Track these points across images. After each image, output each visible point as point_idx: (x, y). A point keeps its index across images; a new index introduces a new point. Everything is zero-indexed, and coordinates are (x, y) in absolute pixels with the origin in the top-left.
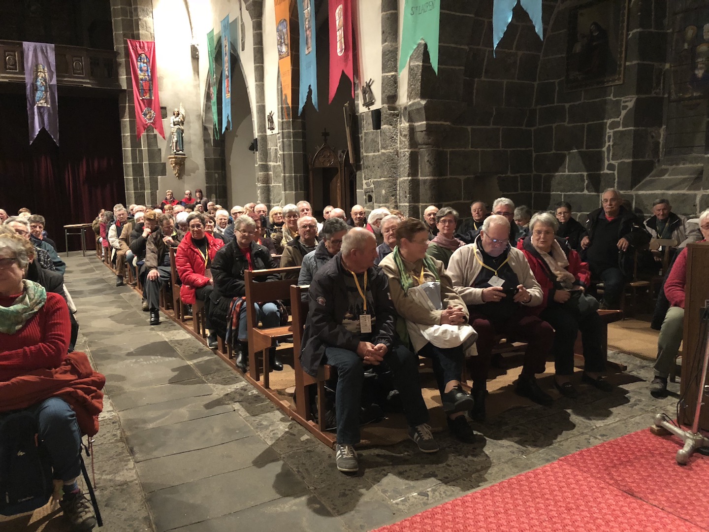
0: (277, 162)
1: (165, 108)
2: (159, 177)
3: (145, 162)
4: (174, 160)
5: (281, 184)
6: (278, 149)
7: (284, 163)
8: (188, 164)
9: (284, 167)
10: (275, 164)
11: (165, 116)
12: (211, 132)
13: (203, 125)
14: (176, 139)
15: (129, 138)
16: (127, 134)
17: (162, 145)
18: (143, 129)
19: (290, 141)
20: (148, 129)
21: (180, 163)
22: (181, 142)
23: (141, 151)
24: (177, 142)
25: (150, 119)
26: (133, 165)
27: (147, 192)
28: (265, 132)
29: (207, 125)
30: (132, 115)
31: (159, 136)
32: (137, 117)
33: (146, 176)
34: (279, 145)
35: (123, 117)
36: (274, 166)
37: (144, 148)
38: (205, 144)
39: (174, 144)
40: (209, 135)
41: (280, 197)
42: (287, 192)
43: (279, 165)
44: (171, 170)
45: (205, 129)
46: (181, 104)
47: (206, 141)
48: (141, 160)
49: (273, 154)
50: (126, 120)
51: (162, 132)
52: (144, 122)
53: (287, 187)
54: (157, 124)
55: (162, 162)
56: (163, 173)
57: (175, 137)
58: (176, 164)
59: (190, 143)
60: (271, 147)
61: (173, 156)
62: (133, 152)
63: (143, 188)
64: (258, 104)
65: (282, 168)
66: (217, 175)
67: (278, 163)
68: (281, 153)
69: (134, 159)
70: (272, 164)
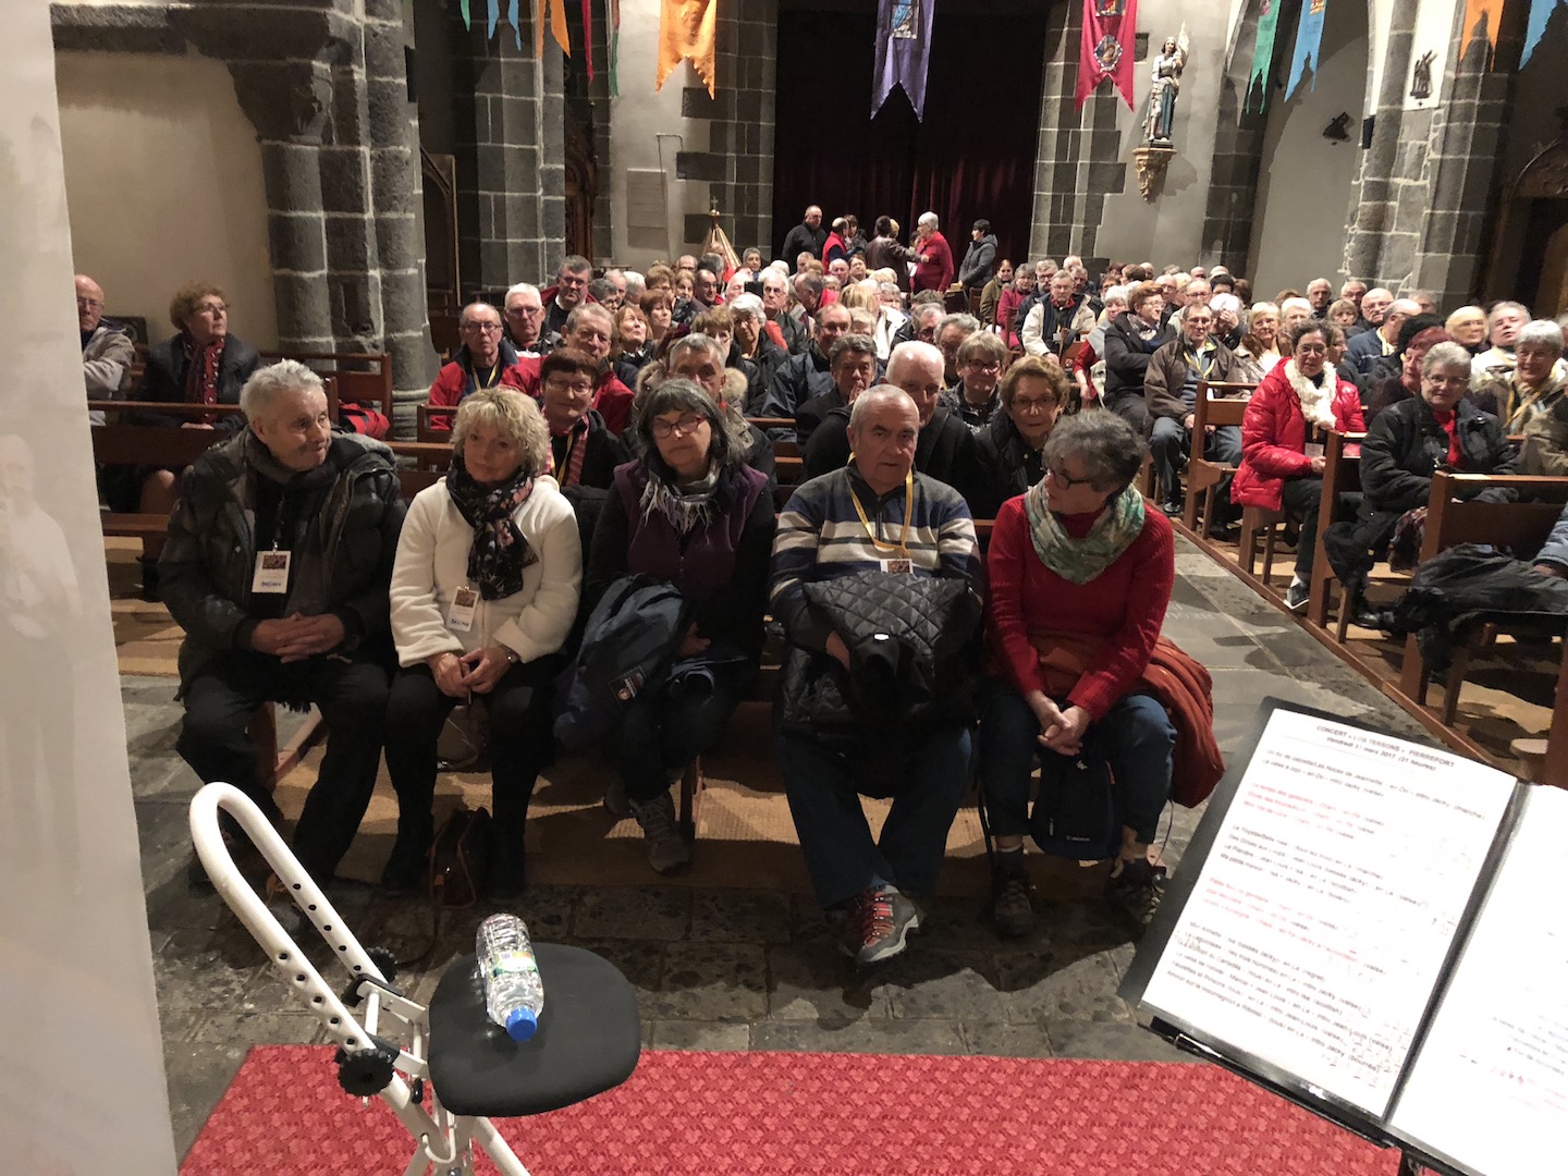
0: (1416, 180)
1: (1145, 36)
2: (1108, 195)
3: (1084, 161)
4: (1146, 157)
5: (1417, 235)
6: (1430, 145)
7: (1438, 182)
8: (1173, 168)
9: (1437, 191)
10: (1412, 183)
11: (1142, 55)
12: (1241, 93)
13: (1224, 76)
14: (1158, 109)
15: (1058, 105)
16: (1054, 96)
17: (1126, 122)
18: (1089, 84)
19: (1466, 127)
20: (1103, 85)
21: (1158, 165)
22: (1168, 117)
23: (1077, 136)
24: (1159, 116)
25: (1110, 63)
26: (1056, 166)
27: (1077, 227)
28: (1400, 101)
29: (1235, 76)
30: (1074, 53)
31: (1122, 102)
32: (1083, 57)
33: (1080, 192)
34: (1432, 136)
35: (1052, 57)
36: (1407, 188)
37: (1086, 129)
38: (1220, 122)
39: (1154, 120)
40: (1235, 100)
41: (1405, 266)
42: (1431, 254)
43: (1423, 188)
44: (1136, 180)
45: (1228, 84)
46: (1183, 25)
47: (1225, 114)
48: (1076, 156)
49: (1409, 157)
50: (1059, 63)
51: (1128, 95)
52: (1095, 68)
53: (1434, 242)
54: (1122, 74)
55: (1119, 161)
56: (1117, 187)
57: (1158, 104)
58: (1149, 167)
59: (1188, 118)
60: (1409, 140)
61: (1146, 149)
62: (1062, 136)
63: (1069, 218)
64: (1395, 33)
65: (1429, 194)
66: (1235, 197)
67: (1421, 182)
68: (1435, 156)
69: (1061, 151)
70: (1400, 181)
